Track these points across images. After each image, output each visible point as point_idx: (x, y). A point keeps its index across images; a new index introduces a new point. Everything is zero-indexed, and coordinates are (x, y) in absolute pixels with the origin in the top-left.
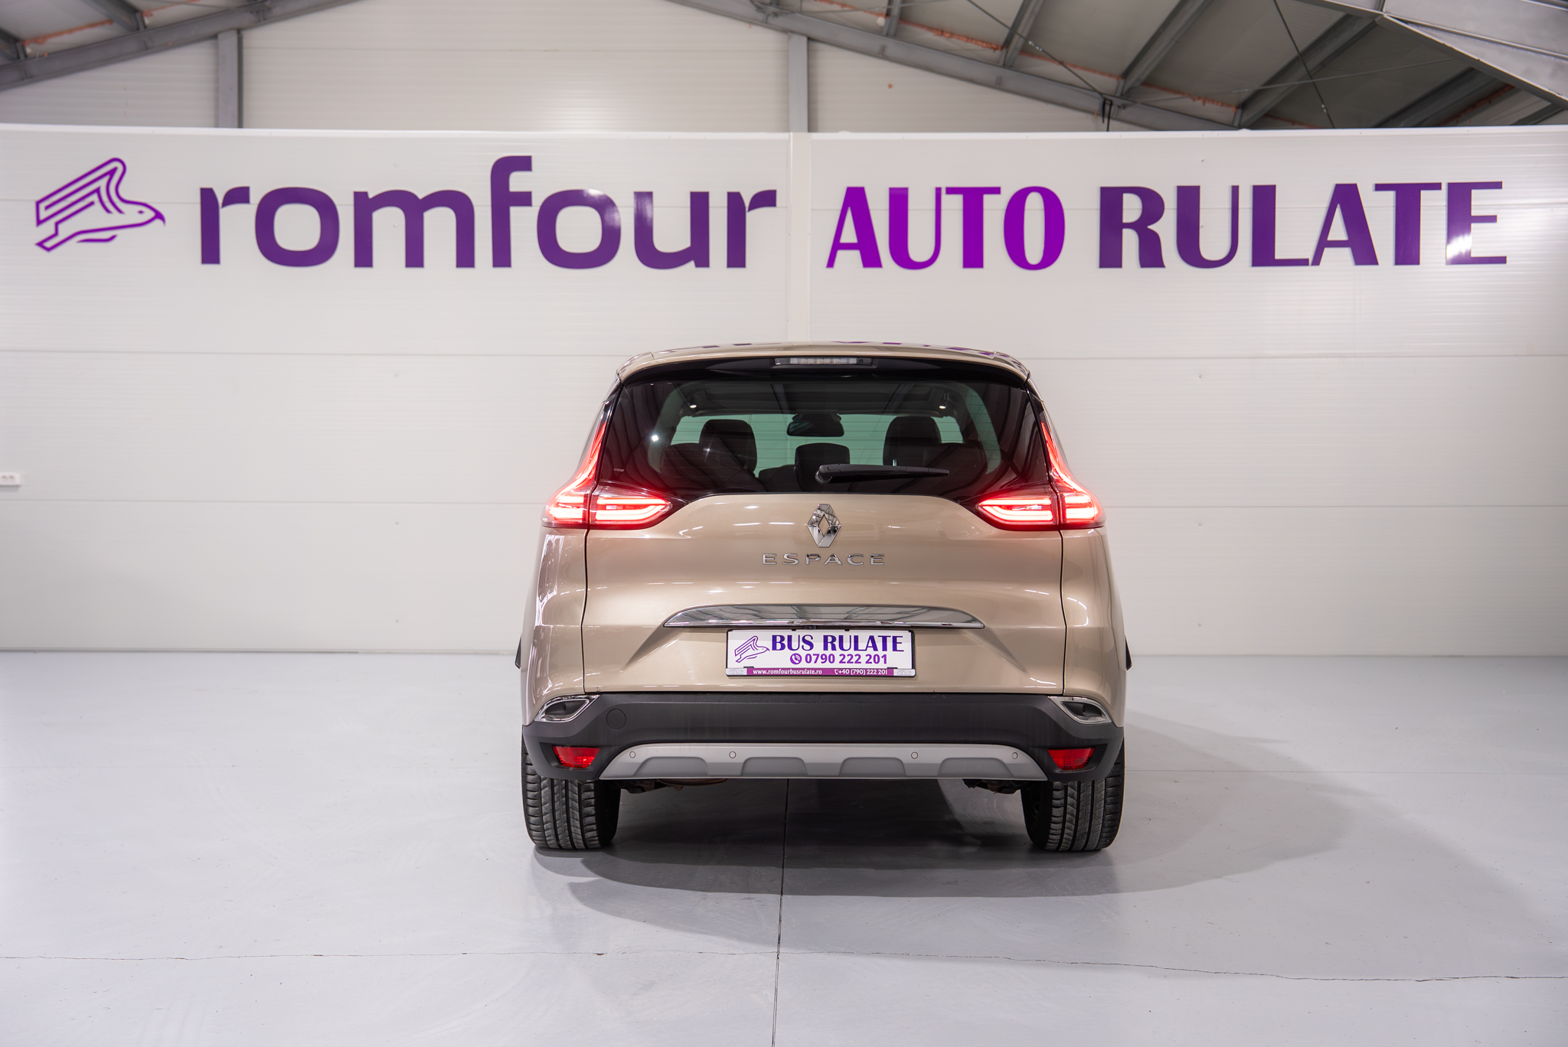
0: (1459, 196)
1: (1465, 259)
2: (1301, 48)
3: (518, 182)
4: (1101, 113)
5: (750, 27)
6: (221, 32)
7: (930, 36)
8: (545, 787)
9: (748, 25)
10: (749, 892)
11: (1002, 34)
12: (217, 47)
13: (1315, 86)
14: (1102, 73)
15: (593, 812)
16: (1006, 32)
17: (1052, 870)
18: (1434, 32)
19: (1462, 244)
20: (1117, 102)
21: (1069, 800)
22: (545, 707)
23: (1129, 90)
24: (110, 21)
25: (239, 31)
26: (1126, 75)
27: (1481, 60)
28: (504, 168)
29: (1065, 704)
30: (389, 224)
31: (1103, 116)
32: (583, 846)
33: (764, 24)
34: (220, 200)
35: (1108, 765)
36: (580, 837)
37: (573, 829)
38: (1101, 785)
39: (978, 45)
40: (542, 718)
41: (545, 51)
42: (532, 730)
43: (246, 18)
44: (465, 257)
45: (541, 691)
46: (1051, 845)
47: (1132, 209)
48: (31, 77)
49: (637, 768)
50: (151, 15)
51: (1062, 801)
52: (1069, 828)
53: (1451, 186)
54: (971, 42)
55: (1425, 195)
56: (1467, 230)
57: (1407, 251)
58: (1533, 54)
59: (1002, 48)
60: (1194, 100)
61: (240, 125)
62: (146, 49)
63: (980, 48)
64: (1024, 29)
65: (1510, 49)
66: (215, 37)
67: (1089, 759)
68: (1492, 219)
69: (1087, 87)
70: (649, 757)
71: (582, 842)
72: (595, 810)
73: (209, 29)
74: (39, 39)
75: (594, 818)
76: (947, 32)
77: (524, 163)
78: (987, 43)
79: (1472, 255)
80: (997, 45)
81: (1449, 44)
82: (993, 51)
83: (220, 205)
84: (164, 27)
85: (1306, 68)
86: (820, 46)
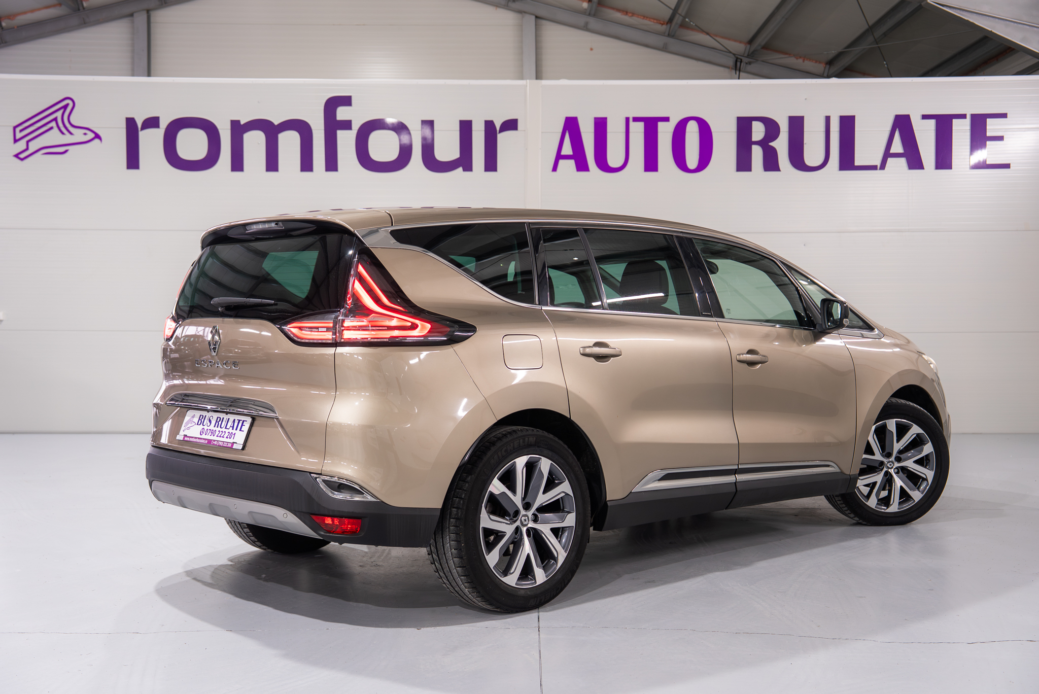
0: (979, 123)
1: (982, 166)
2: (871, 23)
3: (342, 113)
4: (734, 68)
5: (496, 9)
6: (135, 12)
7: (618, 16)
9: (495, 8)
11: (667, 14)
12: (133, 22)
13: (880, 49)
14: (735, 41)
16: (671, 11)
18: (962, 12)
19: (980, 155)
20: (745, 60)
23: (753, 52)
24: (60, 5)
25: (148, 11)
26: (751, 42)
27: (993, 31)
28: (333, 104)
30: (255, 142)
31: (736, 70)
34: (140, 126)
39: (651, 21)
41: (357, 25)
43: (154, 2)
44: (307, 164)
47: (758, 131)
48: (6, 42)
50: (88, 1)
53: (973, 116)
54: (646, 19)
55: (955, 122)
56: (983, 145)
57: (944, 160)
58: (1028, 27)
59: (667, 24)
60: (797, 59)
61: (149, 75)
62: (84, 24)
63: (652, 23)
64: (682, 10)
65: (1012, 24)
66: (132, 15)
68: (1001, 138)
69: (725, 50)
73: (127, 10)
74: (11, 17)
76: (630, 13)
77: (346, 101)
78: (657, 20)
79: (988, 163)
80: (664, 22)
81: (971, 21)
82: (660, 25)
83: (139, 129)
84: (96, 8)
85: (874, 37)
86: (544, 22)
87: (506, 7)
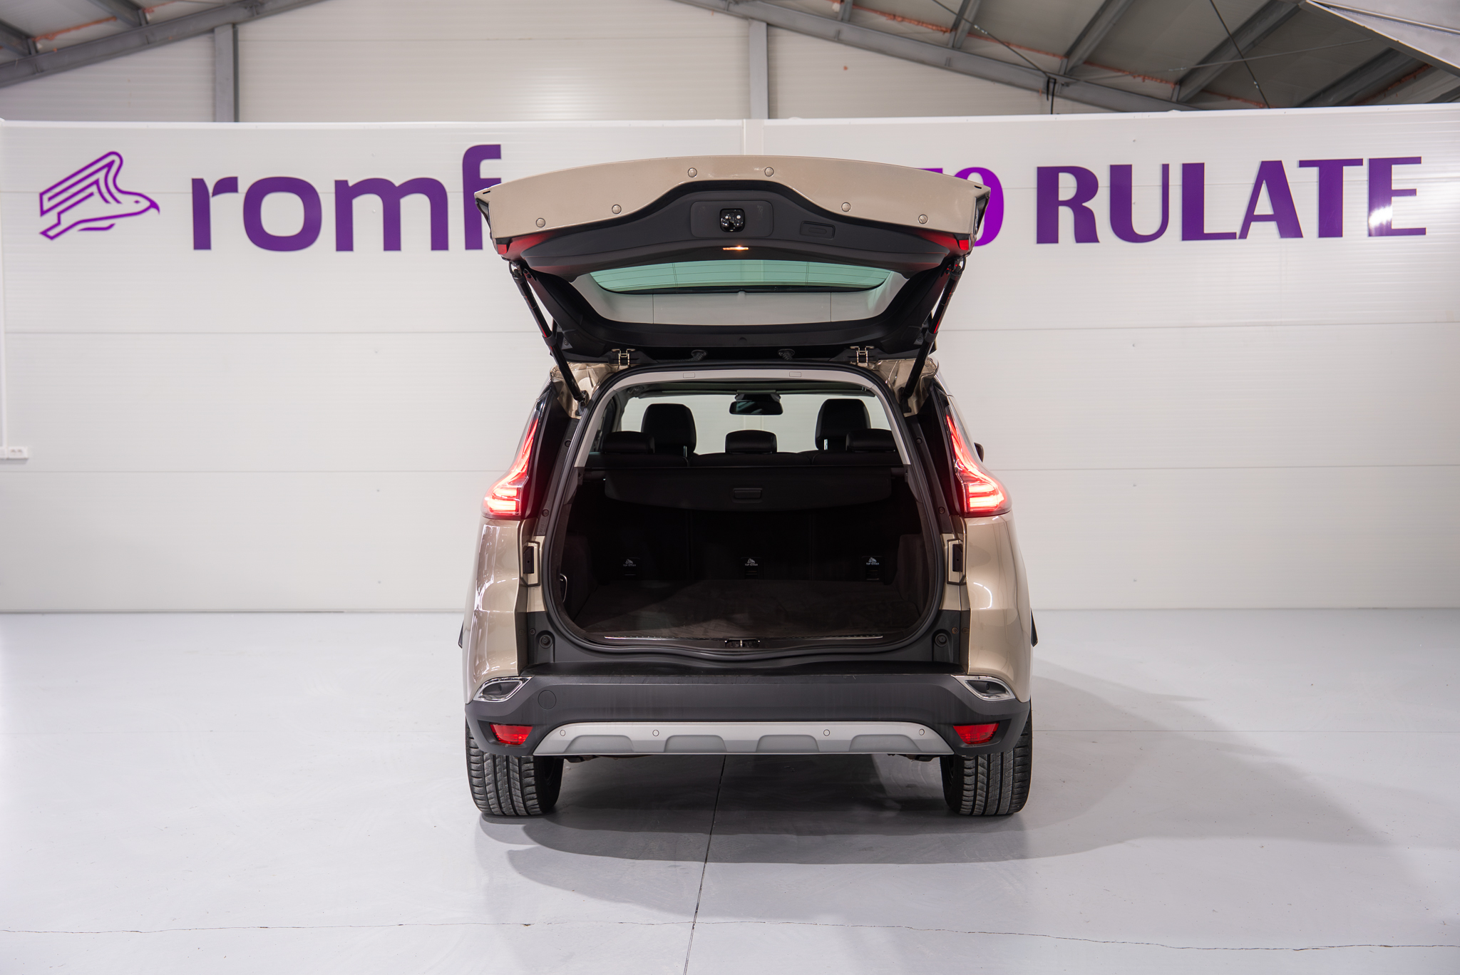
0: (1380, 172)
1: (1386, 231)
2: (1231, 31)
3: (488, 169)
4: (1046, 91)
5: (713, 14)
6: (217, 27)
7: (882, 20)
8: (487, 759)
9: (711, 12)
10: (675, 860)
11: (951, 19)
12: (213, 40)
13: (1246, 64)
14: (1047, 53)
15: (533, 783)
16: (954, 17)
17: (964, 835)
18: (1355, 15)
19: (1382, 216)
20: (1061, 80)
21: (980, 769)
22: (484, 687)
23: (1072, 68)
24: (114, 18)
25: (234, 25)
26: (1068, 54)
27: (1400, 41)
28: (475, 156)
29: (970, 682)
30: (368, 210)
31: (1048, 94)
32: (525, 813)
33: (726, 11)
34: (211, 190)
35: (1015, 736)
36: (522, 805)
37: (514, 798)
38: (1009, 755)
39: (928, 28)
40: (479, 697)
41: (520, 39)
42: (473, 707)
43: (242, 13)
44: (439, 240)
45: (481, 672)
46: (963, 811)
47: (1067, 187)
48: (42, 71)
49: (567, 746)
50: (153, 11)
51: (974, 770)
52: (981, 795)
53: (1372, 161)
54: (922, 26)
55: (1347, 170)
56: (1387, 201)
57: (1331, 224)
58: (1450, 35)
59: (951, 31)
60: (1134, 77)
61: (236, 119)
62: (148, 44)
63: (930, 31)
64: (970, 14)
65: (1428, 30)
66: (212, 31)
67: (994, 733)
68: (1412, 192)
69: (1033, 67)
70: (578, 735)
71: (523, 809)
72: (535, 780)
73: (206, 24)
74: (49, 36)
75: (534, 787)
76: (899, 16)
77: (493, 152)
78: (937, 26)
79: (1393, 227)
80: (946, 28)
81: (1369, 27)
82: (941, 34)
83: (211, 195)
84: (165, 22)
85: (1238, 49)
86: (779, 31)
87: (727, 11)
